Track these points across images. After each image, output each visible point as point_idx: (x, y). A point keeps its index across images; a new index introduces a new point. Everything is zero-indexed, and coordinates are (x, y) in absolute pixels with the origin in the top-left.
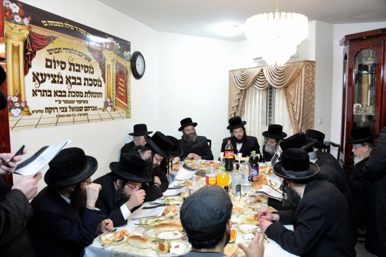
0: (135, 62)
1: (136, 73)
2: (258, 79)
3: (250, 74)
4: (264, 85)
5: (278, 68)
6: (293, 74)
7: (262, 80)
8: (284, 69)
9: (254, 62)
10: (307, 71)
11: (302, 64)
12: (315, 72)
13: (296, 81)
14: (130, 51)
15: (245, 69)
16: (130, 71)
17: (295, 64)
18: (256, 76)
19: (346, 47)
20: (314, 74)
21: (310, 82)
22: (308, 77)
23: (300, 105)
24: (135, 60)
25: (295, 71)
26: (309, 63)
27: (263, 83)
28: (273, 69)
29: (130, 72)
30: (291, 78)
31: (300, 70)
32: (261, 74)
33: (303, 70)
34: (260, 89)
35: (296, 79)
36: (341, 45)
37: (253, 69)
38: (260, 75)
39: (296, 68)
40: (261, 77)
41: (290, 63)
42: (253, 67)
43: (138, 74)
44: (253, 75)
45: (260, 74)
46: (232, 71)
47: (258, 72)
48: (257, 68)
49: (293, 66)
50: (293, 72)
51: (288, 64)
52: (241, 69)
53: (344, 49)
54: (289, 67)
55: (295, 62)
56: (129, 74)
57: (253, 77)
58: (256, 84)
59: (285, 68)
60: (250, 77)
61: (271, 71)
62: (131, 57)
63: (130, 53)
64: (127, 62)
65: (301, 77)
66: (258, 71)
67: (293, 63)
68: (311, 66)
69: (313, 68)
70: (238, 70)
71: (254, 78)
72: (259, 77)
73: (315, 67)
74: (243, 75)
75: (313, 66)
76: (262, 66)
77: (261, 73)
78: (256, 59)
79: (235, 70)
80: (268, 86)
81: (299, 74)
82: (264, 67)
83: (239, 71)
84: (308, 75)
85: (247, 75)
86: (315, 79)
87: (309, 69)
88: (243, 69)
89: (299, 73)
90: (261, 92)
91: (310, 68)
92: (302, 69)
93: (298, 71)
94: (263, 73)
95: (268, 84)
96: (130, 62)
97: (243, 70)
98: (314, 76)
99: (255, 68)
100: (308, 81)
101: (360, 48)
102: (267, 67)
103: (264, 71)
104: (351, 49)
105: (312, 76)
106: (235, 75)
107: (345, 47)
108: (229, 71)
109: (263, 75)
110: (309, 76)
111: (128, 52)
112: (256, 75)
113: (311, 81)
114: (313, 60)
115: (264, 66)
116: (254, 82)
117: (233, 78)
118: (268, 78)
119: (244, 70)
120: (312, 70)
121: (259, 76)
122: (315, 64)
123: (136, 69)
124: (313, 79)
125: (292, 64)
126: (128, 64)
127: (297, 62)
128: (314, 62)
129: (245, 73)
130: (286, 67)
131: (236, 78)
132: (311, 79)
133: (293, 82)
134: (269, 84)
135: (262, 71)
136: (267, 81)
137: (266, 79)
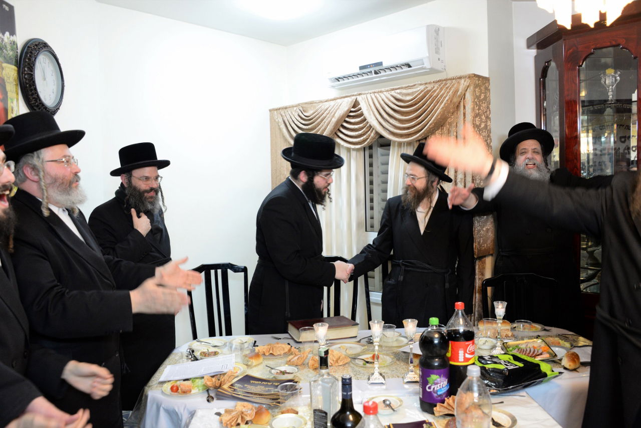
0: (31, 67)
1: (36, 101)
2: (345, 124)
3: (324, 115)
4: (362, 138)
5: (399, 97)
6: (443, 108)
7: (356, 127)
8: (416, 96)
9: (333, 86)
10: (476, 100)
11: (463, 84)
12: (490, 104)
13: (450, 124)
14: (13, 33)
15: (311, 103)
16: (17, 94)
17: (446, 84)
18: (343, 117)
19: (540, 50)
20: (488, 108)
21: (483, 125)
22: (479, 113)
23: (465, 180)
24: (29, 59)
25: (447, 100)
26: (479, 80)
27: (360, 132)
28: (387, 98)
29: (15, 95)
30: (437, 116)
31: (459, 96)
32: (355, 111)
33: (469, 97)
34: (352, 146)
35: (449, 120)
36: (529, 46)
37: (332, 103)
38: (352, 114)
39: (451, 92)
40: (352, 120)
41: (430, 83)
42: (332, 97)
43: (43, 104)
44: (333, 116)
45: (351, 112)
46: (277, 110)
47: (346, 109)
48: (343, 99)
49: (441, 89)
50: (442, 102)
51: (427, 85)
52: (299, 105)
53: (536, 57)
54: (430, 91)
55: (446, 80)
56: (12, 100)
57: (334, 120)
58: (341, 135)
59: (419, 94)
60: (326, 121)
61: (382, 103)
62: (19, 51)
63: (13, 38)
64: (4, 65)
65: (464, 114)
66: (345, 106)
67: (438, 81)
68: (483, 88)
69: (486, 93)
70: (293, 107)
71: (337, 122)
72: (347, 119)
73: (489, 90)
74: (307, 118)
75: (487, 89)
76: (355, 93)
77: (353, 109)
78: (338, 79)
79: (286, 108)
80: (373, 138)
81: (458, 107)
82: (362, 96)
83: (295, 108)
84: (479, 109)
85: (319, 117)
86: (490, 118)
87: (480, 95)
88: (306, 103)
89: (457, 104)
90: (354, 154)
91: (481, 93)
92: (465, 95)
93: (455, 100)
94: (360, 109)
95: (372, 135)
96: (15, 66)
97: (303, 106)
98: (488, 112)
99: (339, 101)
100: (478, 123)
101: (593, 47)
102: (369, 96)
103: (363, 106)
104: (571, 51)
105: (486, 112)
106: (285, 119)
107: (537, 52)
108: (270, 111)
109: (362, 115)
110: (480, 111)
111: (7, 34)
112: (342, 114)
113: (484, 122)
114: (486, 75)
115: (359, 94)
116: (336, 133)
117: (283, 126)
118: (372, 120)
119: (309, 106)
120: (485, 98)
121: (349, 116)
122: (489, 84)
123: (35, 89)
124: (488, 118)
125: (436, 86)
126: (10, 72)
127: (451, 79)
128: (486, 80)
129: (311, 112)
130: (422, 91)
131: (289, 126)
132: (483, 117)
133: (442, 126)
134: (377, 133)
135: (356, 104)
136: (370, 126)
137: (368, 122)
